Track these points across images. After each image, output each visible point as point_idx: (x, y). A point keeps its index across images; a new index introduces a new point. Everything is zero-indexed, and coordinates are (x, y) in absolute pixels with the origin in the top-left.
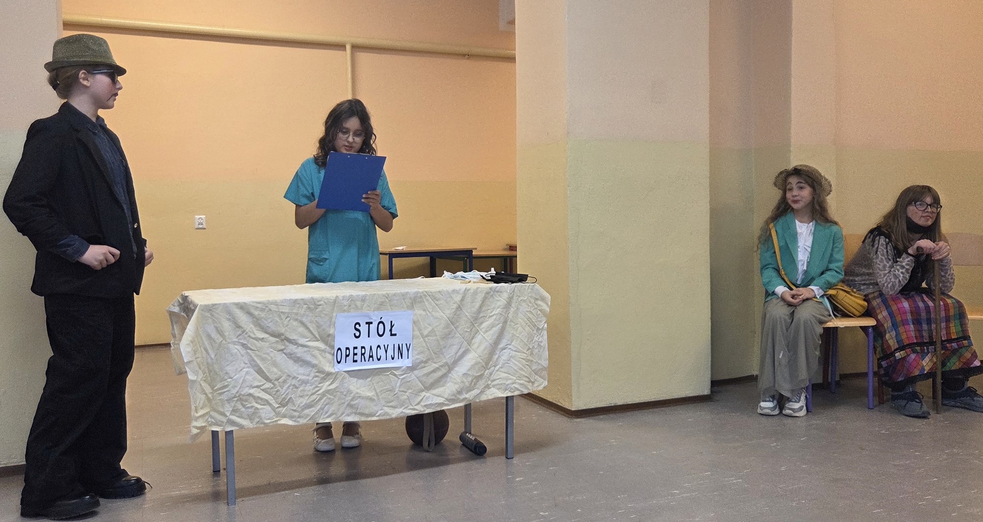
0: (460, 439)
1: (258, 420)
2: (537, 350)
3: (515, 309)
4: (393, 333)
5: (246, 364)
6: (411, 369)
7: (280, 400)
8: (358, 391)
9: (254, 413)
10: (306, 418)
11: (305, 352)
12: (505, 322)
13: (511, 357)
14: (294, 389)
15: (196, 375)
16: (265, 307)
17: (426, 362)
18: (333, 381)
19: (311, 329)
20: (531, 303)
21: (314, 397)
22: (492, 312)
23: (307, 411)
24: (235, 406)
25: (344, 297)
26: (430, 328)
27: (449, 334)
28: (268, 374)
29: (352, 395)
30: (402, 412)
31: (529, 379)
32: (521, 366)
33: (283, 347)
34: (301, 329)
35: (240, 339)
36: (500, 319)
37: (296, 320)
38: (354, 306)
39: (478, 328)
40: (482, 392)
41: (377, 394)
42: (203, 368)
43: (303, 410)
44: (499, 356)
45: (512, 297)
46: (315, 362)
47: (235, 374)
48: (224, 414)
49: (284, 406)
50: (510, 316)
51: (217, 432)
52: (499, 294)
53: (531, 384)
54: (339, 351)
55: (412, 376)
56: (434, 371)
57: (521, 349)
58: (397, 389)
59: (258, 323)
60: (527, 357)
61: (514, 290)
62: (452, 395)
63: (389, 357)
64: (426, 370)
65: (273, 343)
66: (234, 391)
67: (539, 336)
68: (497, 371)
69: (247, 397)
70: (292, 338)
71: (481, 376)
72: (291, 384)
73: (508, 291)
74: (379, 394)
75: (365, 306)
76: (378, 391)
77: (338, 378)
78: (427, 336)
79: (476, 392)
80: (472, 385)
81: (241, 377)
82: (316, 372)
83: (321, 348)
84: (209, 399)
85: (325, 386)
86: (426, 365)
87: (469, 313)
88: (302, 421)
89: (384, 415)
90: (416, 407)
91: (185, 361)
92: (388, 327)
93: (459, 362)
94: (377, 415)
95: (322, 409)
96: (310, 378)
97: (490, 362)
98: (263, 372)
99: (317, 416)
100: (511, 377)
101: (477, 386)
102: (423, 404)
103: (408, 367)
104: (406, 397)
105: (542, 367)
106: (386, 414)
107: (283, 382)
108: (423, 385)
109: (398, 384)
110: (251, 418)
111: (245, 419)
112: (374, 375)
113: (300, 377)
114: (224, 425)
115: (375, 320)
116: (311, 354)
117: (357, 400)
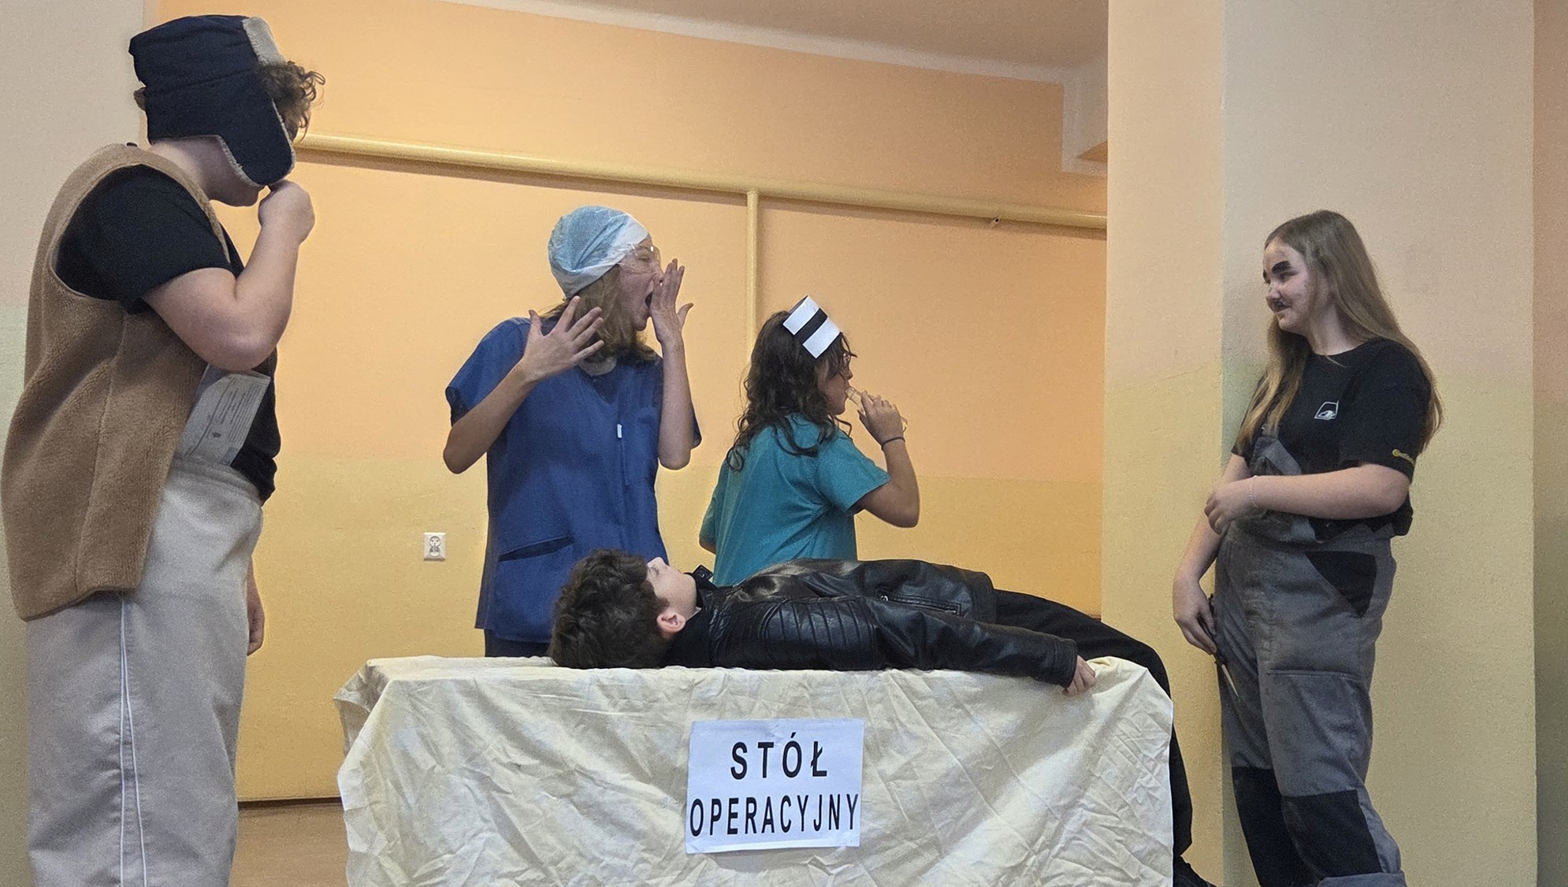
4: (818, 770)
5: (486, 821)
6: (858, 851)
11: (621, 801)
13: (1084, 822)
15: (368, 841)
17: (890, 836)
18: (680, 874)
19: (633, 753)
25: (710, 684)
28: (531, 846)
33: (571, 788)
42: (387, 825)
47: (458, 845)
54: (698, 807)
55: (860, 868)
60: (1121, 821)
63: (809, 825)
64: (890, 855)
65: (548, 778)
66: (457, 884)
67: (1149, 776)
70: (591, 769)
71: (1018, 869)
75: (757, 705)
77: (694, 867)
78: (895, 778)
81: (473, 852)
83: (655, 796)
86: (893, 842)
92: (807, 754)
93: (964, 839)
98: (523, 841)
112: (776, 864)
113: (607, 859)
115: (779, 740)
116: (632, 808)
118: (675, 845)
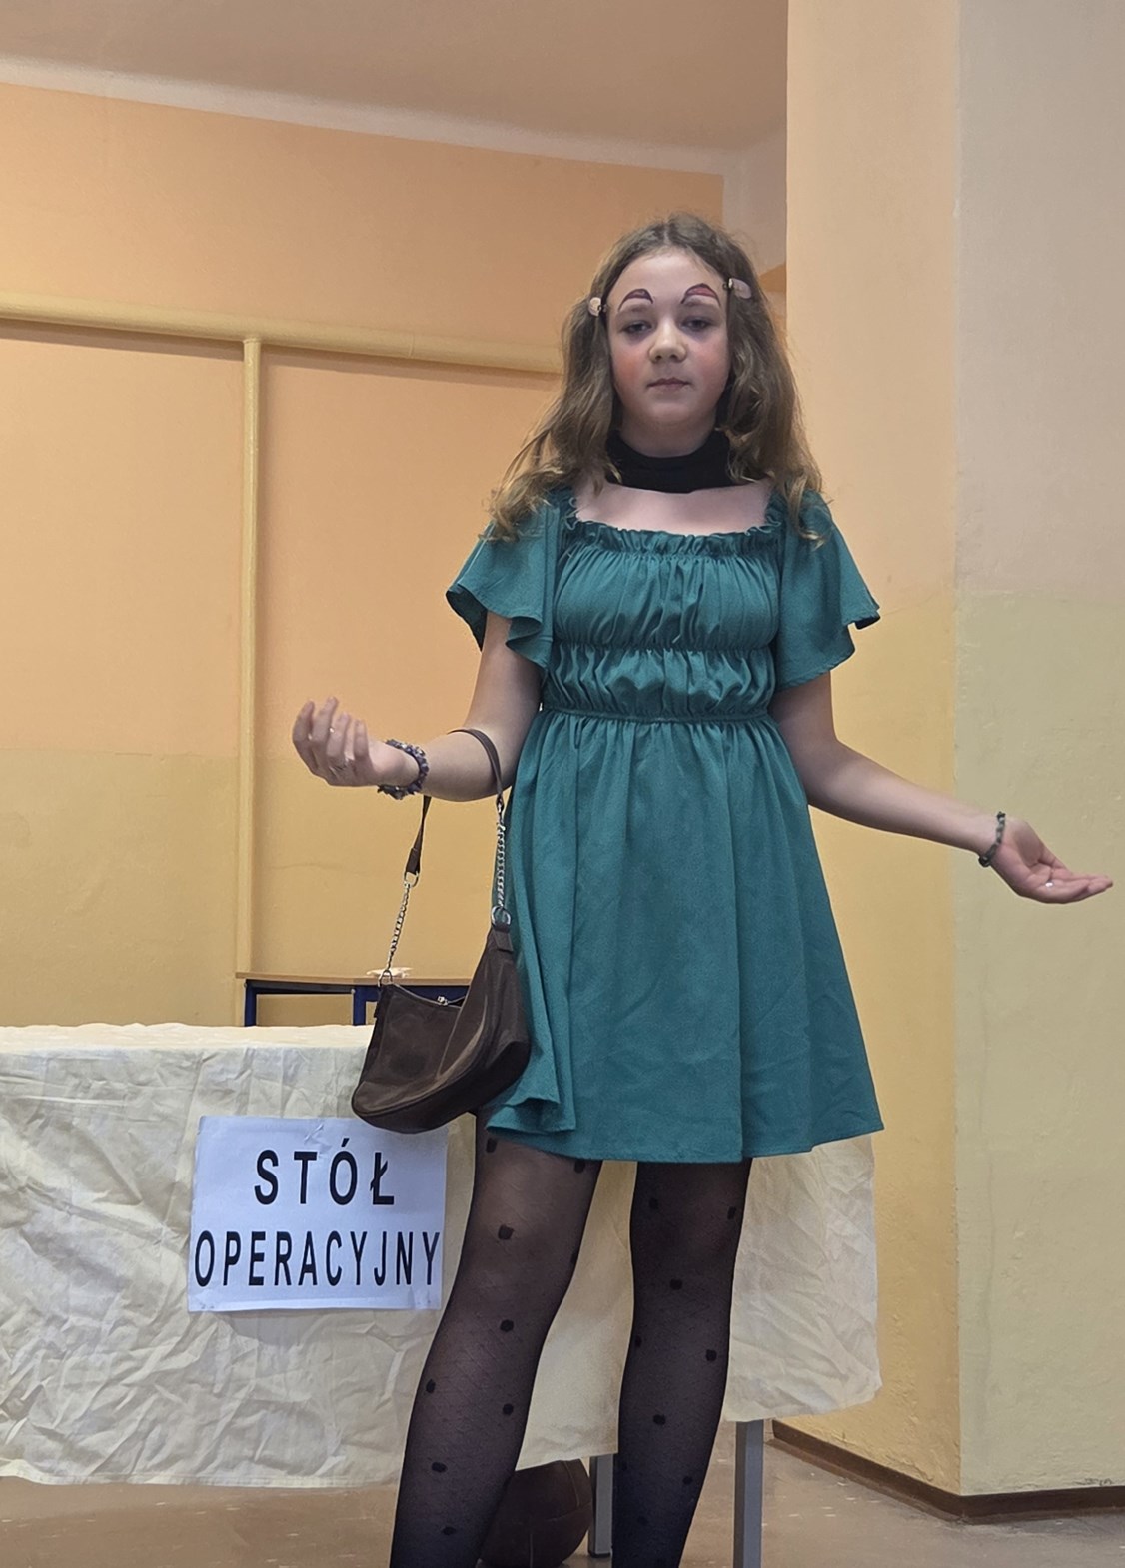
4: (380, 1195)
7: (3, 1394)
8: (263, 1383)
10: (87, 1463)
11: (92, 1234)
14: (51, 1361)
18: (178, 1343)
19: (114, 1161)
21: (118, 1391)
23: (91, 1440)
29: (242, 1395)
33: (21, 1215)
34: (80, 1160)
37: (66, 1128)
38: (259, 1096)
41: (322, 1398)
43: (78, 1433)
46: (123, 1270)
49: (17, 1417)
54: (206, 1243)
58: (393, 1389)
63: (367, 1276)
70: (50, 1184)
72: (42, 1341)
74: (333, 1401)
75: (294, 1095)
76: (329, 1390)
77: (197, 1334)
82: (126, 1307)
83: (143, 1226)
85: (154, 1358)
88: (76, 1473)
89: (345, 1473)
92: (366, 1174)
94: (320, 1471)
95: (140, 1436)
96: (105, 1327)
99: (125, 1459)
106: (353, 1469)
107: (14, 1333)
109: (395, 1370)
112: (318, 1333)
113: (73, 1319)
115: (325, 1148)
116: (110, 1244)
117: (257, 1412)
118: (174, 1298)
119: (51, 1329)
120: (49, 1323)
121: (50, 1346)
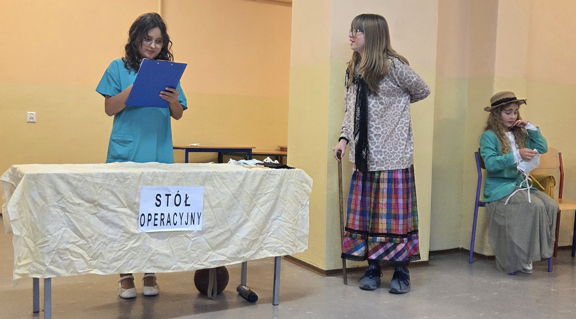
0: (237, 290)
1: (73, 270)
2: (301, 221)
3: (285, 189)
4: (187, 204)
5: (64, 224)
6: (201, 233)
7: (92, 254)
8: (158, 249)
9: (69, 264)
10: (113, 270)
11: (114, 216)
12: (277, 199)
13: (280, 226)
14: (104, 246)
15: (20, 231)
16: (82, 177)
17: (213, 228)
18: (136, 240)
19: (121, 198)
20: (297, 184)
21: (121, 252)
22: (267, 190)
23: (114, 264)
24: (53, 258)
25: (148, 173)
26: (217, 201)
27: (233, 206)
28: (82, 233)
29: (152, 252)
30: (192, 267)
31: (294, 243)
32: (288, 234)
33: (96, 211)
34: (112, 198)
35: (60, 203)
36: (273, 196)
37: (108, 190)
38: (156, 181)
39: (256, 203)
40: (256, 253)
41: (173, 252)
42: (27, 226)
43: (111, 263)
44: (271, 225)
45: (283, 179)
46: (122, 224)
47: (54, 232)
48: (44, 265)
49: (95, 260)
50: (281, 194)
51: (38, 279)
52: (273, 176)
53: (295, 247)
54: (143, 216)
55: (202, 238)
56: (219, 235)
57: (289, 220)
58: (189, 248)
59: (75, 190)
60: (293, 226)
61: (285, 173)
62: (233, 255)
63: (183, 223)
64: (213, 234)
65: (88, 208)
66: (53, 246)
67: (303, 211)
68: (270, 236)
69: (64, 251)
70: (103, 204)
71: (256, 241)
72: (102, 241)
73: (281, 175)
74: (174, 252)
75: (165, 181)
76: (173, 250)
77: (141, 238)
78: (215, 207)
79: (252, 252)
80: (249, 247)
81: (59, 235)
82: (123, 233)
83: (128, 213)
84: (31, 252)
85: (130, 244)
86: (214, 230)
87: (248, 190)
88: (110, 272)
89: (177, 269)
90: (203, 263)
91: (11, 219)
92: (183, 199)
93: (240, 229)
94: (171, 269)
95: (126, 262)
96: (118, 237)
97: (263, 230)
98: (78, 231)
99: (122, 268)
100: (280, 241)
101: (252, 248)
102: (209, 261)
103: (198, 231)
104: (196, 255)
105: (304, 235)
106: (179, 268)
107: (95, 239)
108: (210, 246)
109: (190, 244)
110: (67, 268)
111: (63, 269)
112: (172, 237)
113: (110, 236)
114: (44, 273)
115: (173, 193)
116: (119, 218)
117: (156, 256)
119: (104, 238)
120: (103, 237)
121: (104, 243)
